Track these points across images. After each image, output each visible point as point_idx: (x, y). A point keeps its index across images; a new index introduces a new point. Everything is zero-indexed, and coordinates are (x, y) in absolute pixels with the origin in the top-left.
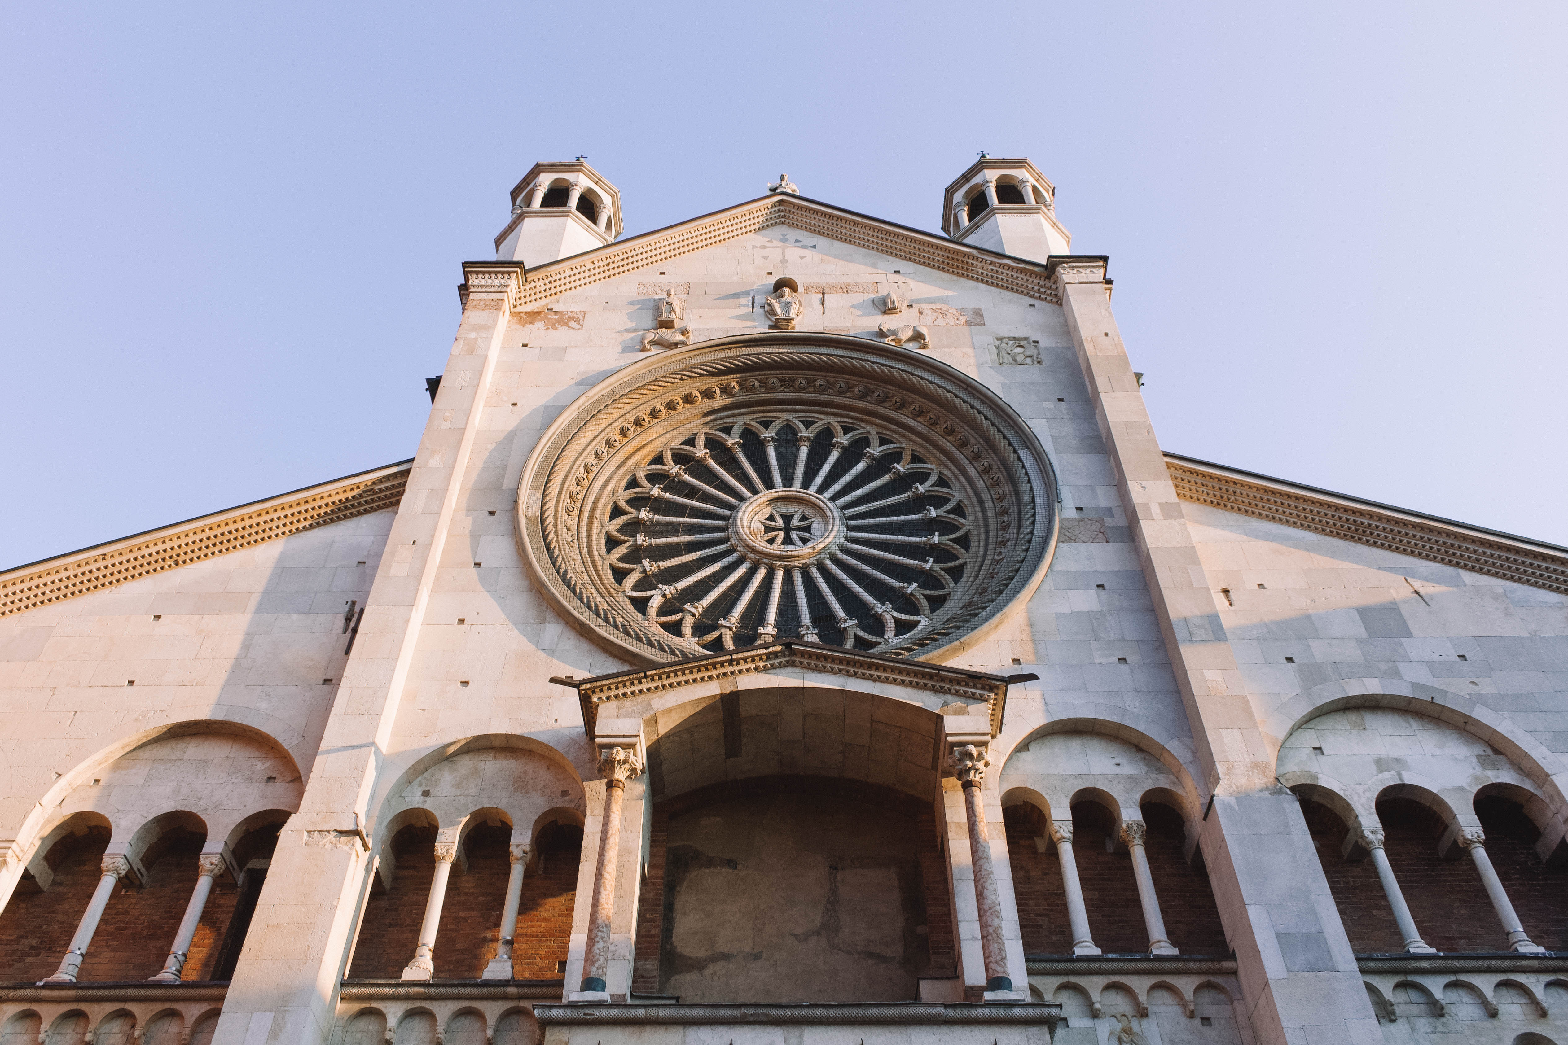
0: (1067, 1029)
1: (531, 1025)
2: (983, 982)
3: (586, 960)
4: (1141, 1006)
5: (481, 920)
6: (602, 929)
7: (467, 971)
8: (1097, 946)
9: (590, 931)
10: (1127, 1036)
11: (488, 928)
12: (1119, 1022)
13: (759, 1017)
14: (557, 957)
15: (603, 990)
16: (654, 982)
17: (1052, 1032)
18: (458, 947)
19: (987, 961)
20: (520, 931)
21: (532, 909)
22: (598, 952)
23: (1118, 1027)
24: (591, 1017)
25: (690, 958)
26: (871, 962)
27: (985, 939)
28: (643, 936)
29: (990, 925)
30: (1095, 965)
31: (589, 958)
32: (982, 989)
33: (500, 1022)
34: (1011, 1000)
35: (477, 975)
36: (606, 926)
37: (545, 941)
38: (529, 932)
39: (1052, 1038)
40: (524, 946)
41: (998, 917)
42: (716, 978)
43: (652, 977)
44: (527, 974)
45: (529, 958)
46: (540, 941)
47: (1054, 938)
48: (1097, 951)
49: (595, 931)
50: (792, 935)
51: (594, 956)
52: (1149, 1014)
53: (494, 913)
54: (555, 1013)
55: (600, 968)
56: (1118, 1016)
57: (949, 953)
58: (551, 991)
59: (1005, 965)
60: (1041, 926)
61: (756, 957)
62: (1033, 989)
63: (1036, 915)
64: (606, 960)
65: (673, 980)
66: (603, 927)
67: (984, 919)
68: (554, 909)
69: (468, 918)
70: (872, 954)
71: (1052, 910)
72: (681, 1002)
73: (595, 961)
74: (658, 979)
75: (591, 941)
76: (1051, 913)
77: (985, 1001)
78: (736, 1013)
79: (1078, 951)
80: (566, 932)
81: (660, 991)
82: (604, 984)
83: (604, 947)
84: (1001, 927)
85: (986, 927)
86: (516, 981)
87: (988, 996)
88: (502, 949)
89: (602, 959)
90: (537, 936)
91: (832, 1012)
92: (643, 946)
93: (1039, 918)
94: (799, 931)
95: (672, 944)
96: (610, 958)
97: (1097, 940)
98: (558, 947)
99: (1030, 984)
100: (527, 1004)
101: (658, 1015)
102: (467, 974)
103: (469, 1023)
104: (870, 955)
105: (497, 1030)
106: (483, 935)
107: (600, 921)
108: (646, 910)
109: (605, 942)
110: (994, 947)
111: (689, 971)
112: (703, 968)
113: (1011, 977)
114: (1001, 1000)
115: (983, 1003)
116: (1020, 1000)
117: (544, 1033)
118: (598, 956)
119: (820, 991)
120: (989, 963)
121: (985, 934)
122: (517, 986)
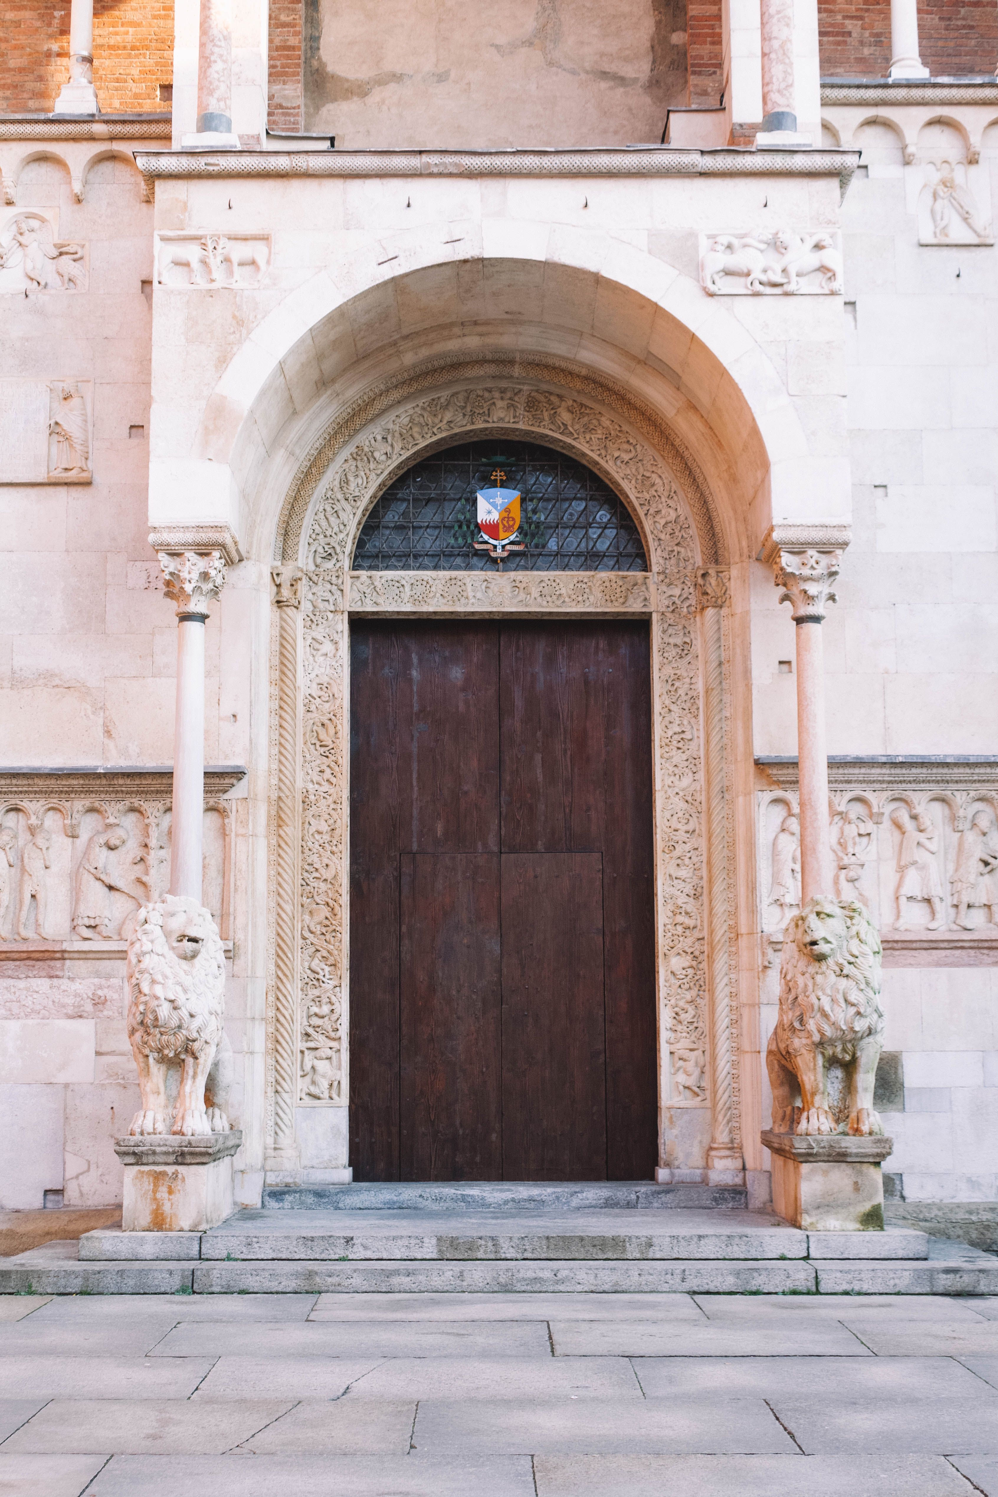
0: (866, 180)
1: (132, 175)
2: (757, 117)
3: (201, 88)
4: (972, 149)
5: (38, 24)
6: (218, 43)
7: (31, 99)
8: (925, 64)
9: (202, 45)
10: (946, 190)
11: (51, 37)
12: (938, 170)
13: (446, 167)
14: (157, 79)
15: (229, 130)
16: (297, 115)
17: (843, 185)
18: (12, 64)
19: (766, 89)
20: (100, 41)
21: (111, 8)
22: (216, 76)
23: (935, 177)
24: (216, 168)
25: (347, 80)
26: (603, 85)
27: (766, 58)
28: (277, 49)
29: (776, 38)
30: (916, 93)
31: (205, 87)
32: (755, 128)
33: (89, 170)
34: (793, 145)
35: (46, 104)
36: (225, 38)
37: (136, 56)
38: (112, 42)
39: (842, 195)
40: (107, 62)
41: (788, 25)
42: (385, 108)
43: (294, 108)
44: (116, 103)
45: (117, 81)
46: (129, 56)
47: (866, 51)
48: (922, 73)
49: (209, 46)
50: (492, 45)
51: (211, 83)
52: (981, 161)
53: (57, 14)
54: (166, 164)
55: (221, 100)
56: (938, 163)
57: (715, 73)
58: (155, 129)
59: (791, 95)
60: (849, 34)
61: (441, 78)
62: (826, 126)
63: (845, 17)
64: (229, 87)
65: (324, 111)
66: (220, 40)
67: (767, 29)
68: (145, 8)
69: (20, 21)
70: (604, 73)
71: (867, 10)
72: (338, 146)
73: (214, 89)
74: (302, 110)
75: (205, 61)
76: (866, 15)
77: (757, 145)
78: (415, 162)
79: (897, 73)
80: (166, 42)
81: (307, 130)
82: (229, 122)
83: (224, 69)
84: (790, 41)
85: (770, 39)
86: (103, 115)
87: (763, 139)
88: (78, 70)
89: (223, 87)
90: (125, 48)
91: (546, 162)
92: (278, 63)
93: (847, 22)
94: (502, 40)
95: (319, 59)
96: (233, 83)
97: (925, 57)
98: (157, 64)
99: (823, 119)
100: (125, 148)
101: (308, 165)
102: (31, 104)
103: (44, 170)
104: (604, 75)
105: (85, 183)
106: (45, 48)
107: (215, 31)
108: (279, 9)
109: (225, 62)
110: (777, 70)
111: (346, 98)
112: (366, 94)
113: (797, 113)
114: (778, 145)
115: (753, 149)
116: (804, 145)
117: (153, 188)
118: (216, 83)
119: (530, 127)
120: (768, 92)
121: (767, 51)
122: (106, 122)
